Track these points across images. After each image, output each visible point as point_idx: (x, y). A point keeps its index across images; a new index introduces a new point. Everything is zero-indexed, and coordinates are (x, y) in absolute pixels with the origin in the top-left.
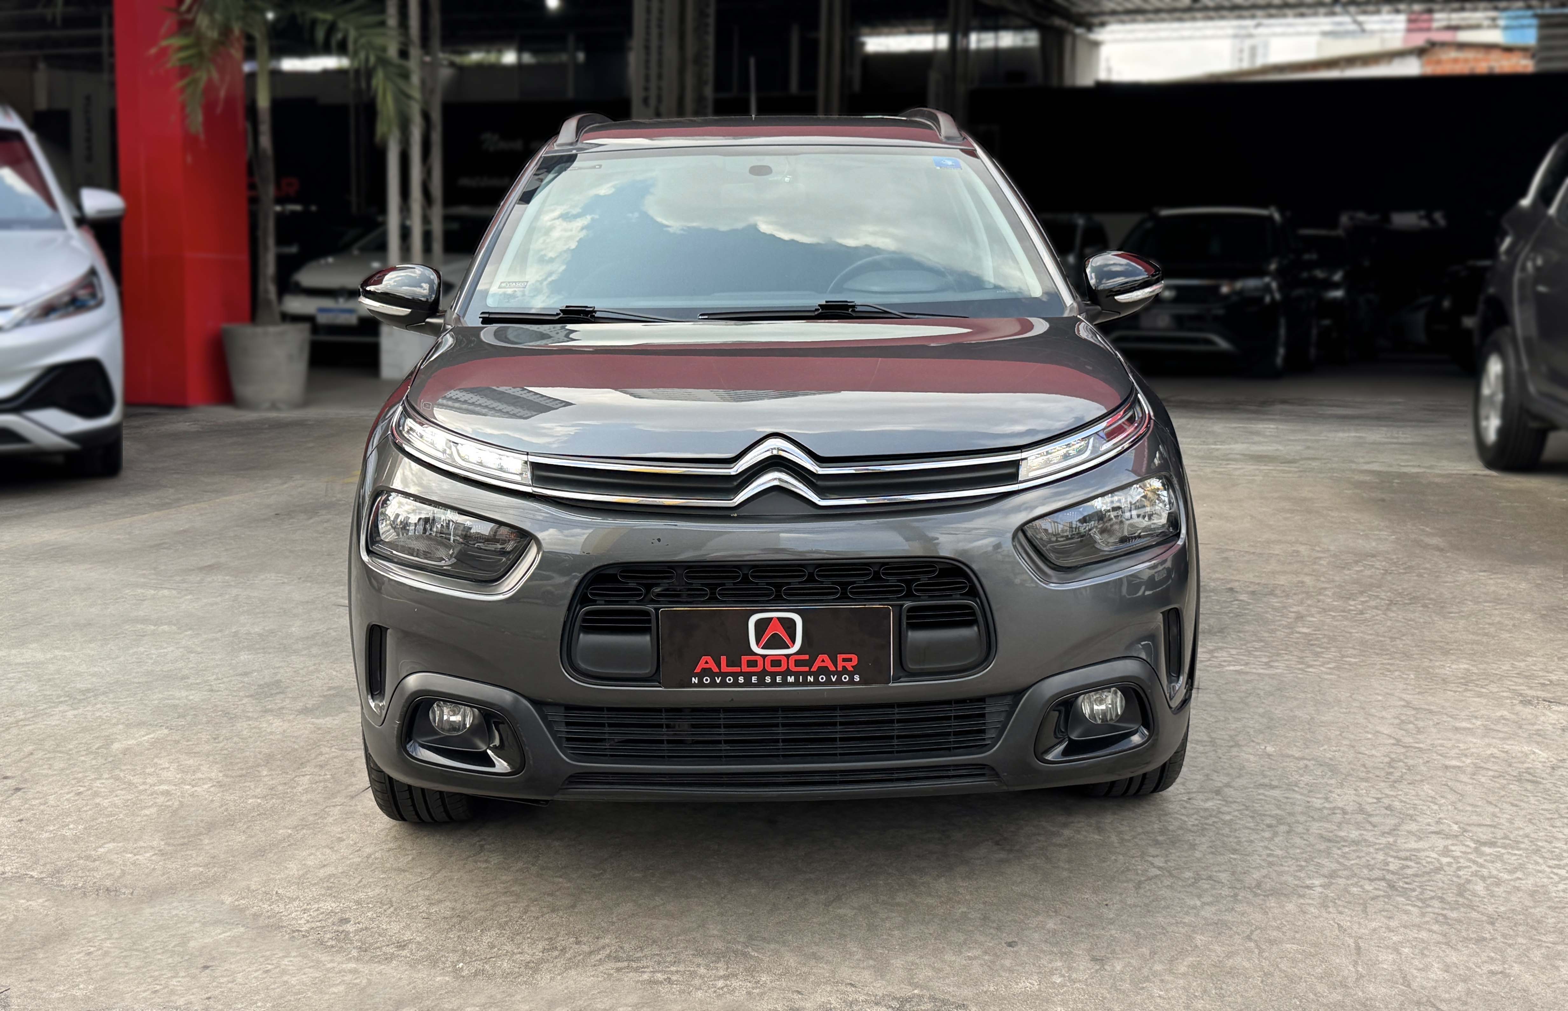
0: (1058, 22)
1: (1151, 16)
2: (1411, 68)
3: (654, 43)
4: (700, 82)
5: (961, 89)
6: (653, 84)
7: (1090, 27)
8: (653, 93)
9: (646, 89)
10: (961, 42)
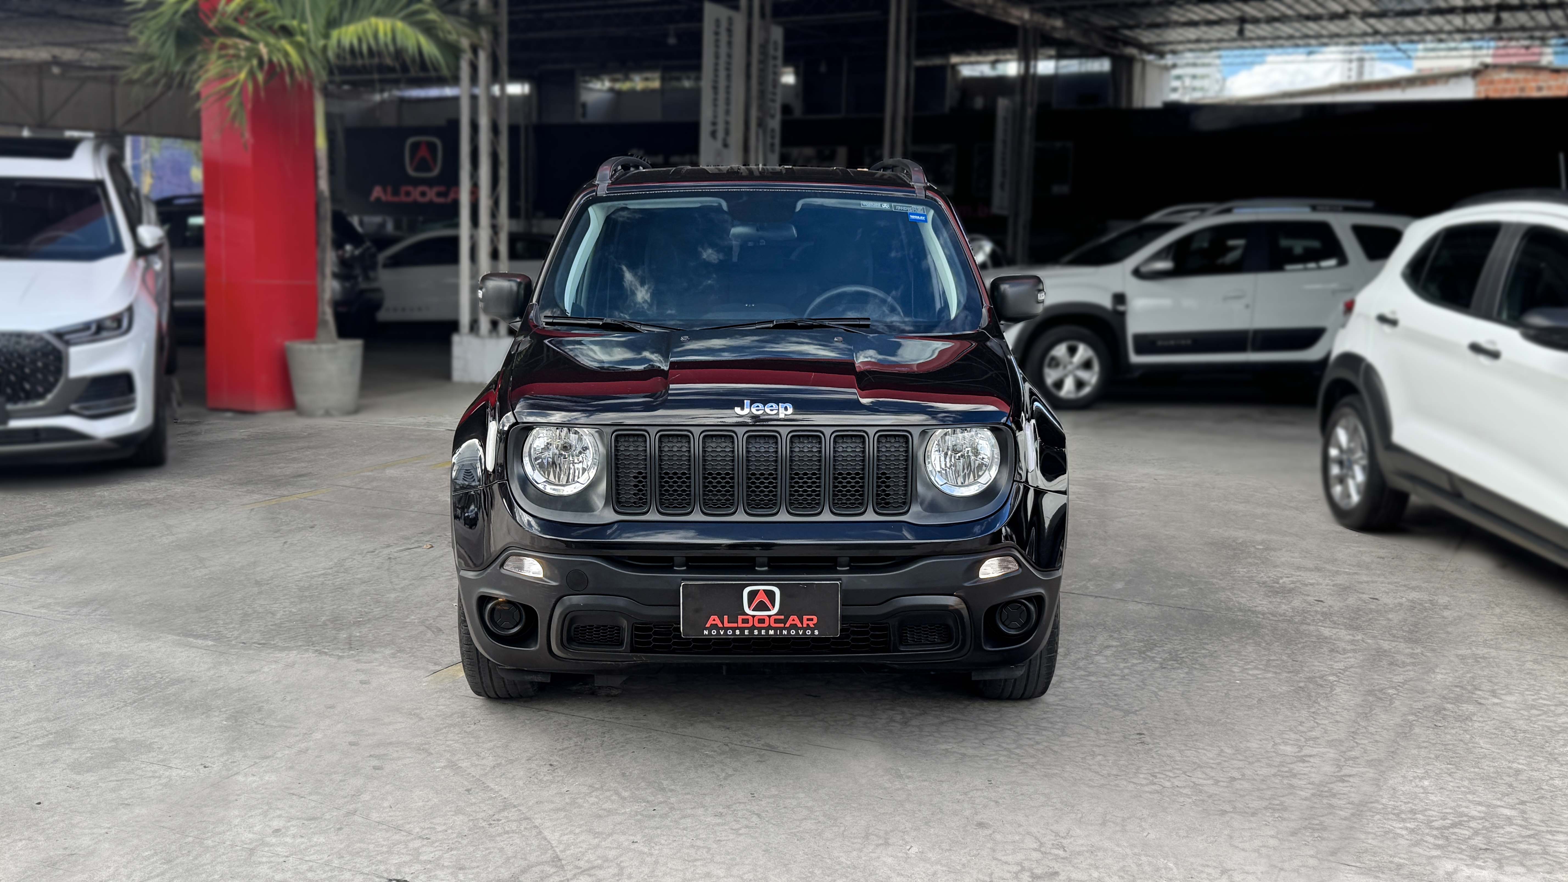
0: (1130, 51)
2: (1466, 90)
3: (722, 84)
5: (1029, 113)
6: (721, 118)
8: (721, 128)
9: (714, 124)
10: (1032, 71)
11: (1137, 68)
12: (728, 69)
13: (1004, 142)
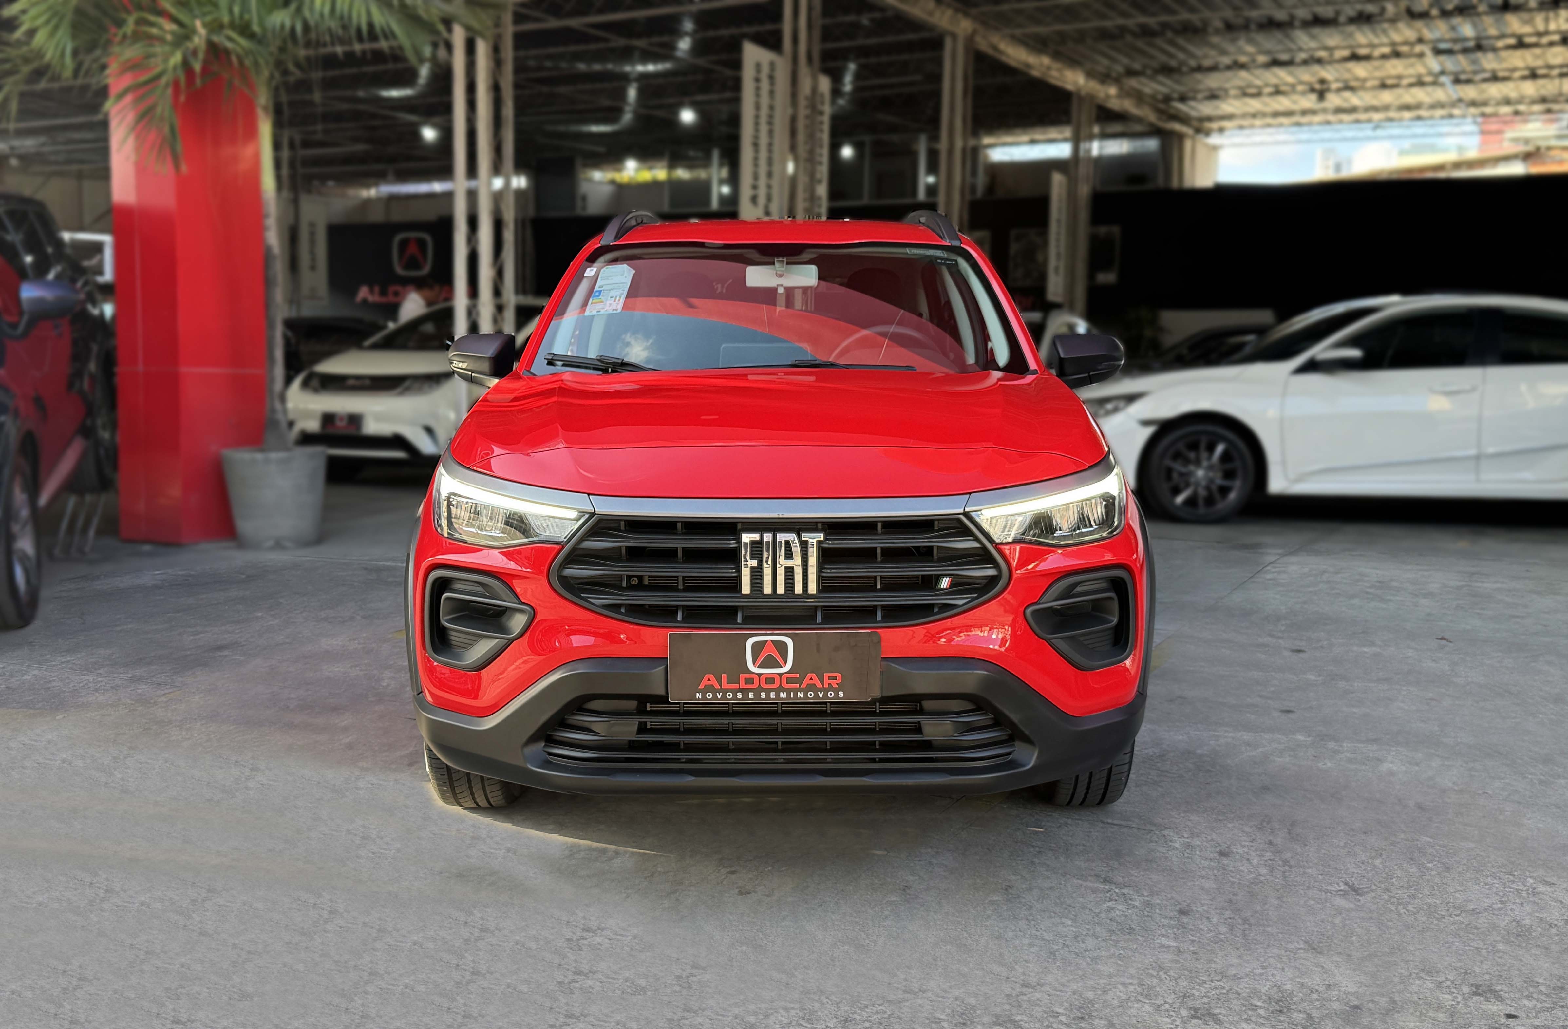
0: (1177, 127)
1: (1269, 120)
2: (1517, 169)
3: (764, 140)
4: (813, 181)
5: (1084, 190)
6: (762, 182)
7: (1208, 133)
8: (762, 192)
9: (755, 187)
10: (1083, 146)
11: (1188, 144)
12: (770, 123)
13: (1059, 221)
